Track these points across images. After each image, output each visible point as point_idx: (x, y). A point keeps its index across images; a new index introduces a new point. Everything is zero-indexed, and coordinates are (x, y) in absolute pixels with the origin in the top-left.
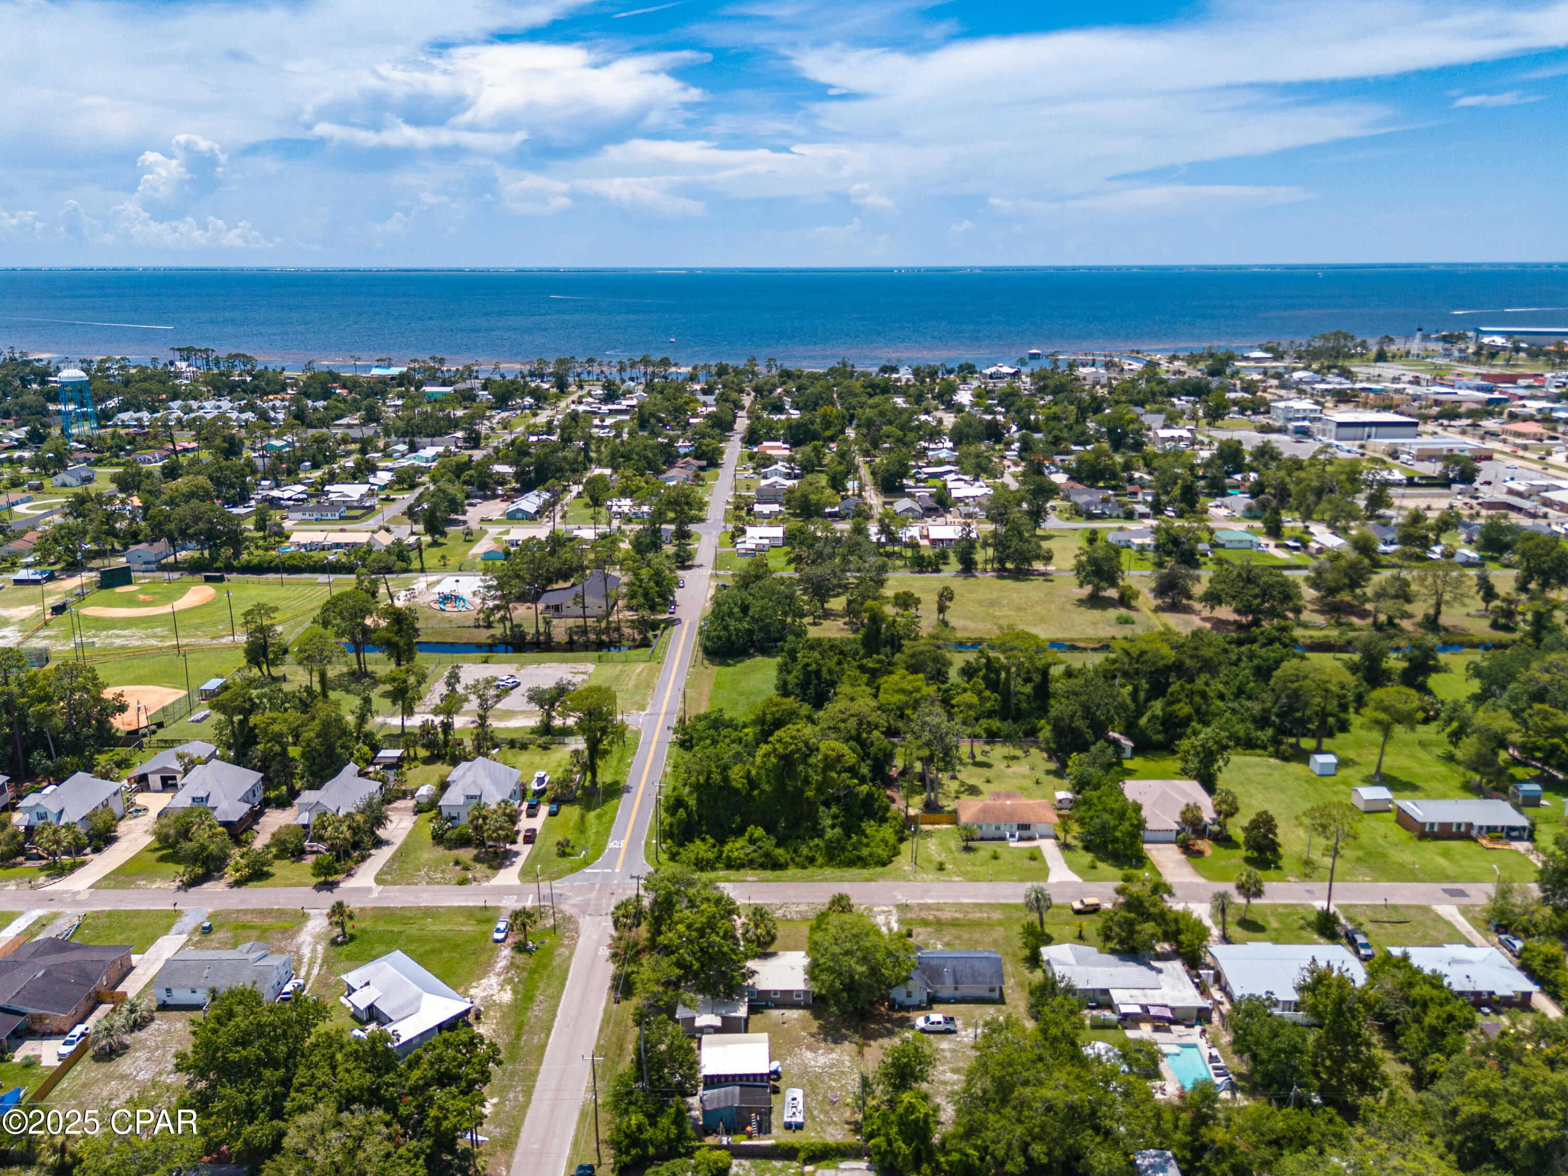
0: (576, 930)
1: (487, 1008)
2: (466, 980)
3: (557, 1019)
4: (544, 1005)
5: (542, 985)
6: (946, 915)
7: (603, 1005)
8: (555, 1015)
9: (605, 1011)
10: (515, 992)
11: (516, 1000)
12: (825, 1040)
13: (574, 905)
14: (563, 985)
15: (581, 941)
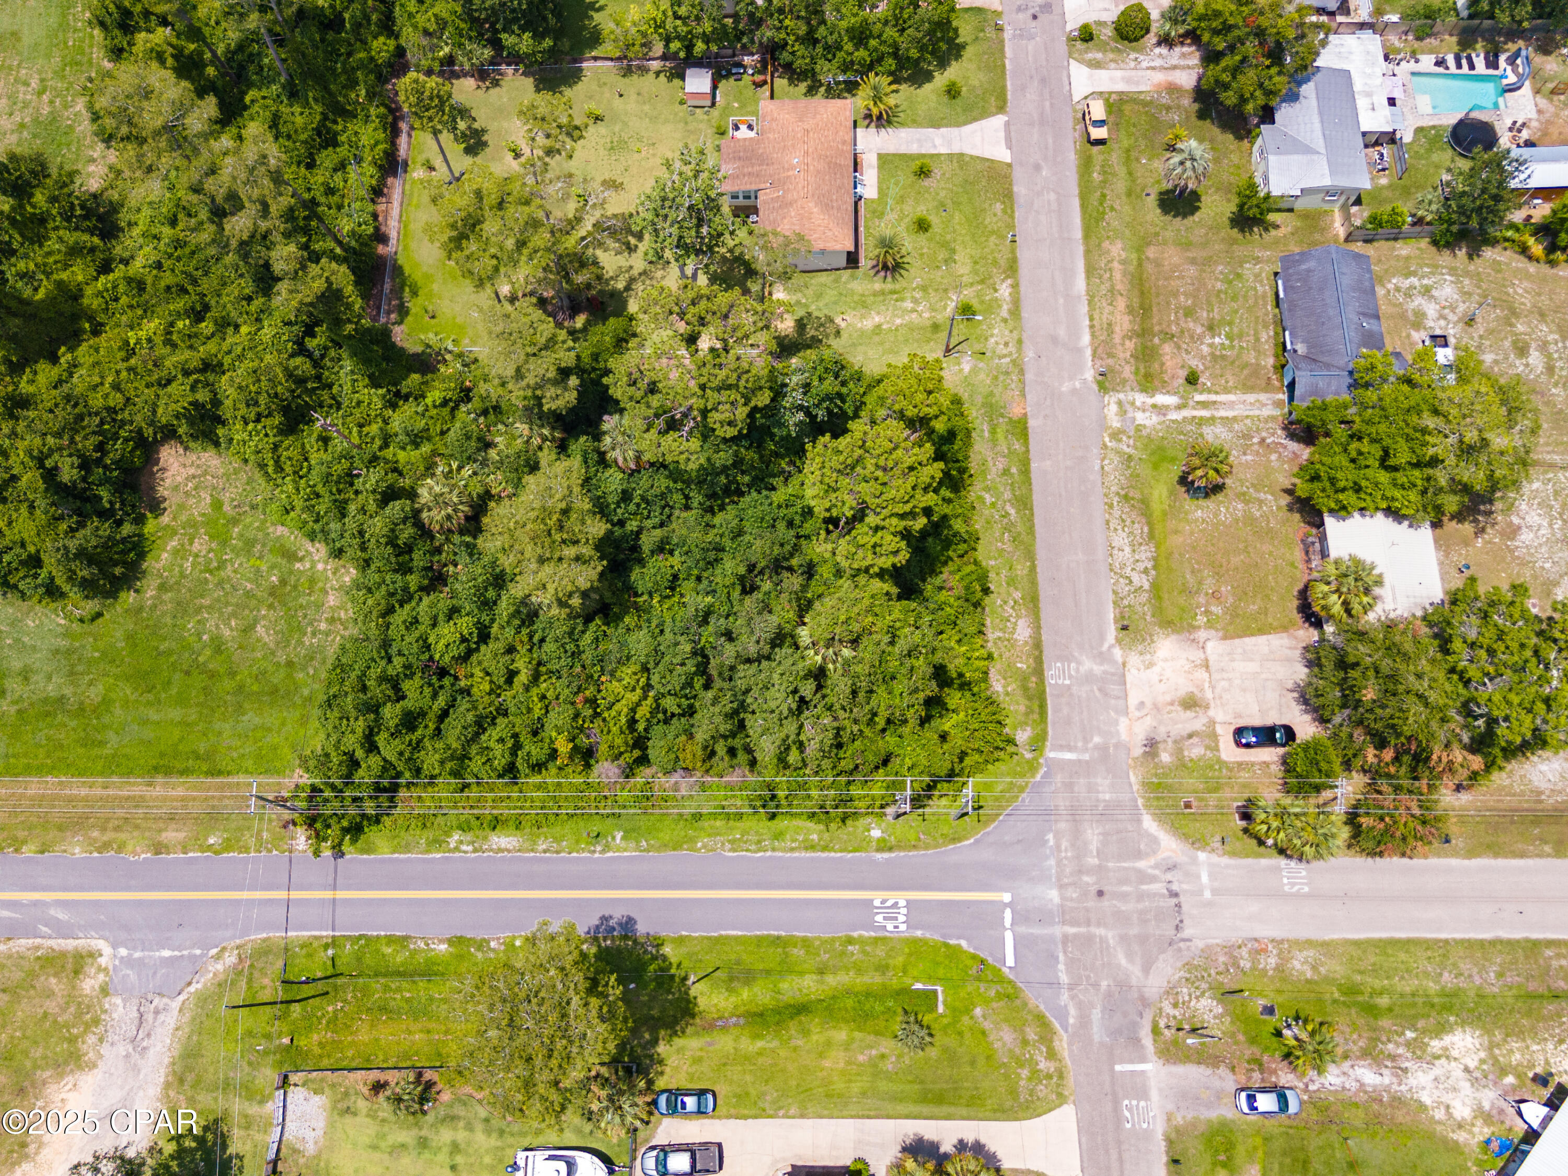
0: (1231, 950)
1: (1503, 1071)
2: (1431, 1136)
3: (1505, 934)
4: (1464, 966)
5: (1408, 986)
6: (1123, 323)
7: (1454, 862)
8: (1493, 943)
9: (1471, 853)
10: (1441, 1029)
11: (1463, 1024)
12: (1489, 513)
13: (1146, 970)
14: (1406, 943)
15: (1266, 931)
